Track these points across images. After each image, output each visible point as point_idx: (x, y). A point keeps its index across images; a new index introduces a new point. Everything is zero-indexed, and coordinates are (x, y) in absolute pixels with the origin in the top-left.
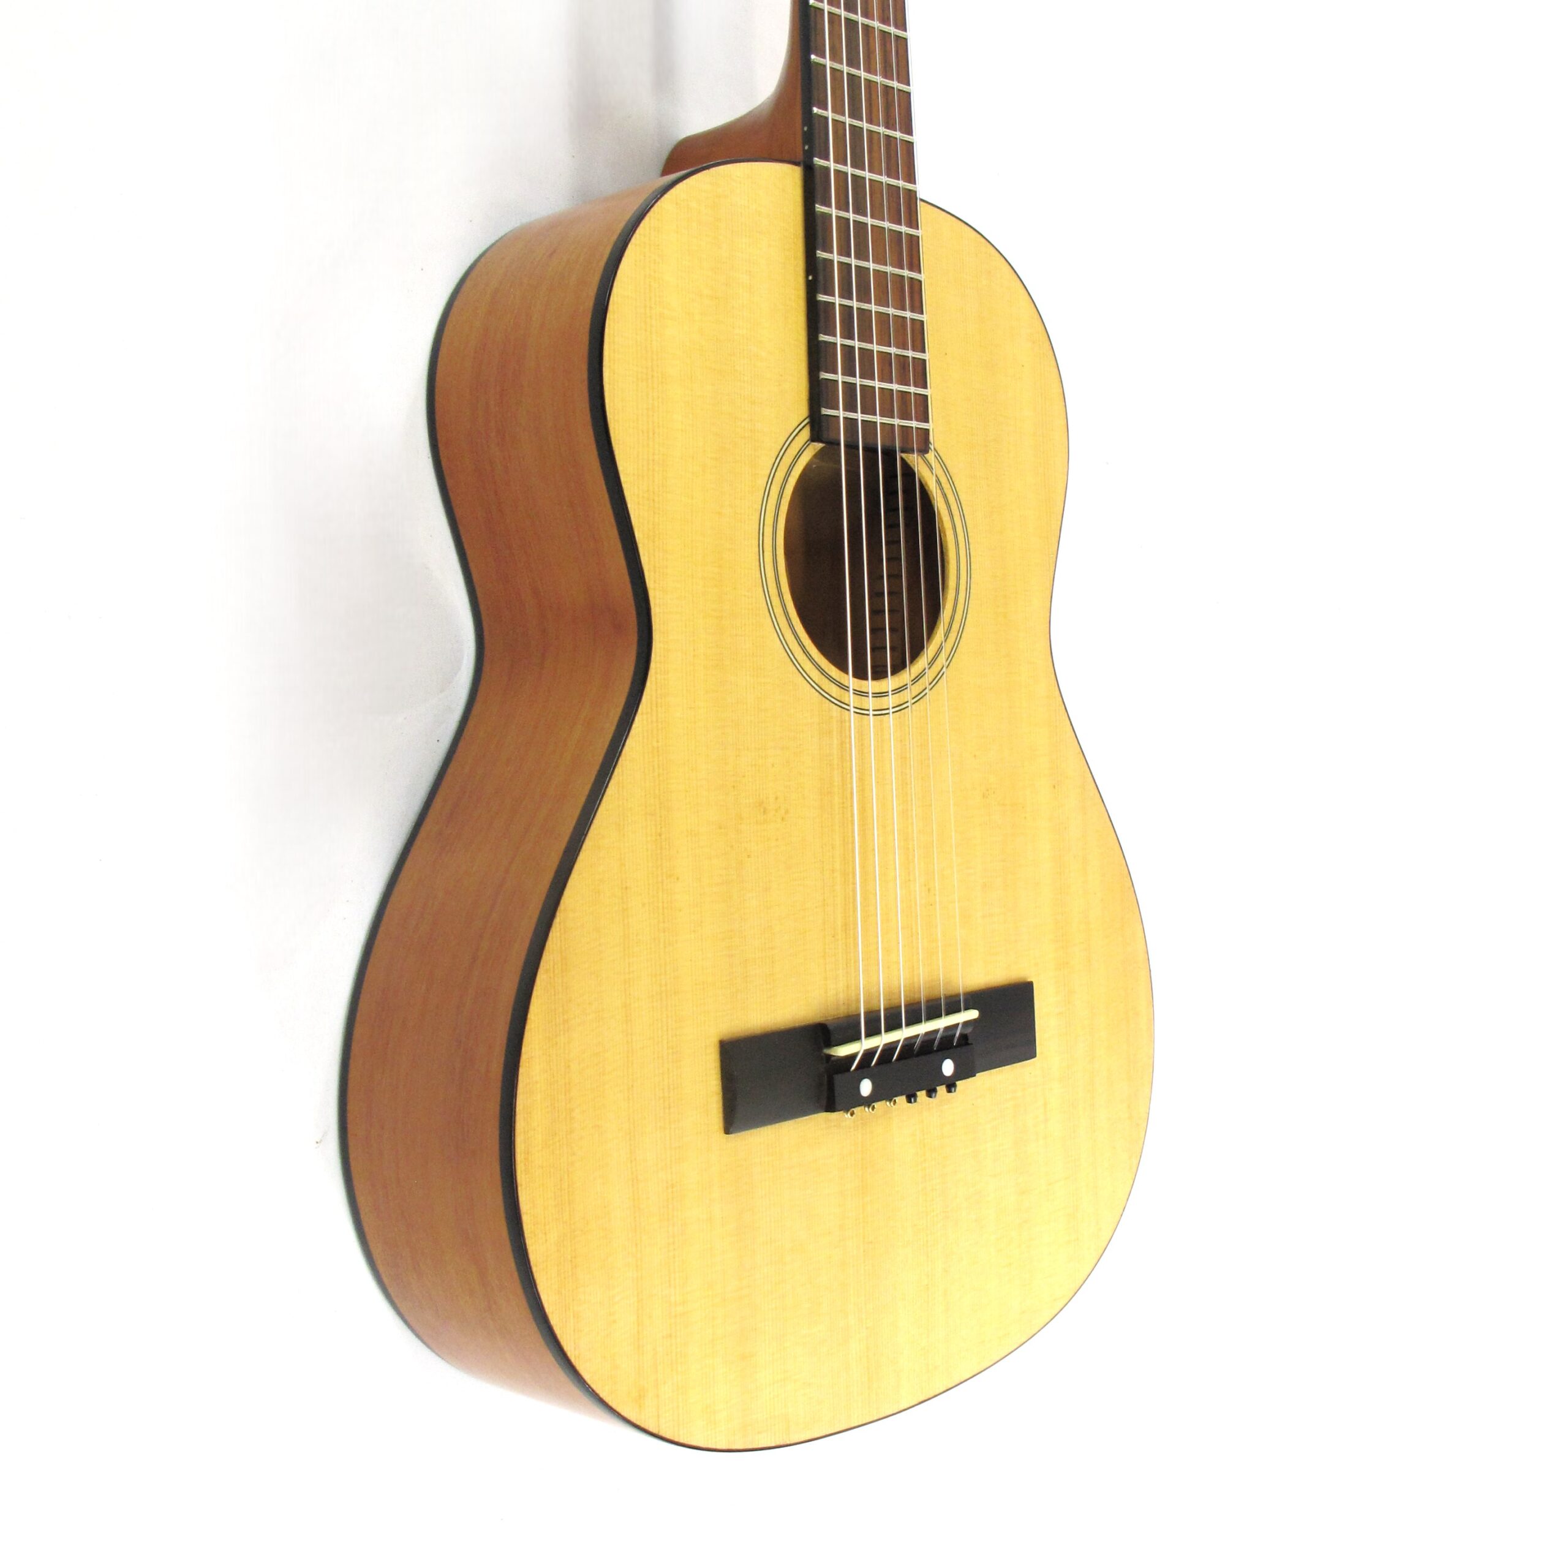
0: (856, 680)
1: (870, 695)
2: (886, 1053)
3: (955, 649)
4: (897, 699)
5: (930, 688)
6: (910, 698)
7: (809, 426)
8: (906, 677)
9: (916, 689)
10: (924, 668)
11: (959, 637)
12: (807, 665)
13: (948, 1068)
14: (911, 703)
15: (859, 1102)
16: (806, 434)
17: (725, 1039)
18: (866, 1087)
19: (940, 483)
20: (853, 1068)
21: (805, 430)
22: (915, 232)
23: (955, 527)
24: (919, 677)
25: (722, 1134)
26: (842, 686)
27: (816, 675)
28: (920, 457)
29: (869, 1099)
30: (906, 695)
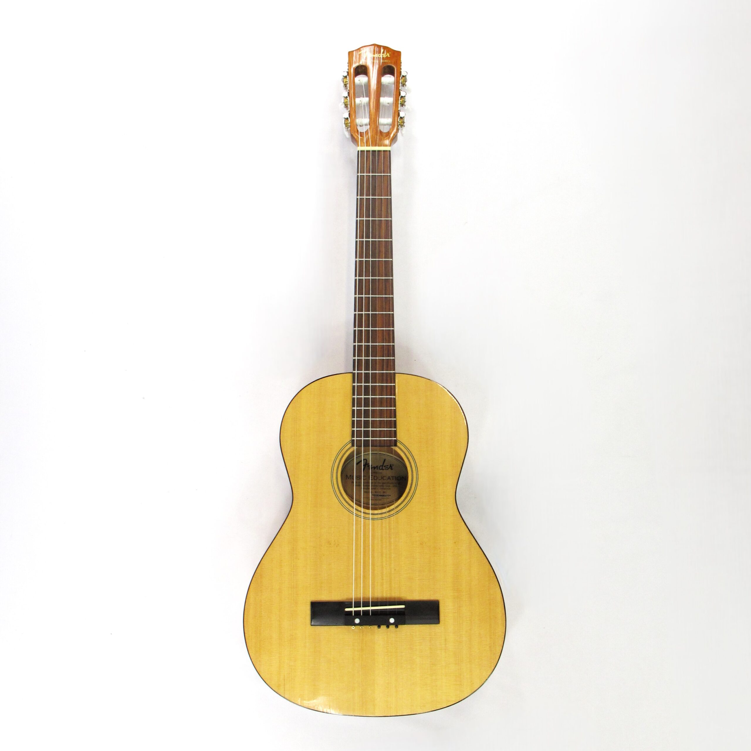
0: (363, 509)
1: (370, 514)
2: (366, 613)
3: (410, 501)
4: (384, 515)
5: (398, 512)
6: (389, 515)
7: (351, 443)
8: (388, 509)
9: (392, 512)
10: (395, 507)
11: (412, 498)
12: (348, 506)
13: (392, 620)
14: (389, 516)
15: (355, 625)
16: (350, 445)
17: (313, 601)
18: (357, 621)
19: (405, 454)
20: (353, 615)
21: (350, 444)
22: (392, 384)
23: (411, 466)
24: (393, 509)
25: (310, 625)
26: (361, 512)
27: (351, 509)
28: (397, 447)
29: (359, 624)
30: (388, 514)
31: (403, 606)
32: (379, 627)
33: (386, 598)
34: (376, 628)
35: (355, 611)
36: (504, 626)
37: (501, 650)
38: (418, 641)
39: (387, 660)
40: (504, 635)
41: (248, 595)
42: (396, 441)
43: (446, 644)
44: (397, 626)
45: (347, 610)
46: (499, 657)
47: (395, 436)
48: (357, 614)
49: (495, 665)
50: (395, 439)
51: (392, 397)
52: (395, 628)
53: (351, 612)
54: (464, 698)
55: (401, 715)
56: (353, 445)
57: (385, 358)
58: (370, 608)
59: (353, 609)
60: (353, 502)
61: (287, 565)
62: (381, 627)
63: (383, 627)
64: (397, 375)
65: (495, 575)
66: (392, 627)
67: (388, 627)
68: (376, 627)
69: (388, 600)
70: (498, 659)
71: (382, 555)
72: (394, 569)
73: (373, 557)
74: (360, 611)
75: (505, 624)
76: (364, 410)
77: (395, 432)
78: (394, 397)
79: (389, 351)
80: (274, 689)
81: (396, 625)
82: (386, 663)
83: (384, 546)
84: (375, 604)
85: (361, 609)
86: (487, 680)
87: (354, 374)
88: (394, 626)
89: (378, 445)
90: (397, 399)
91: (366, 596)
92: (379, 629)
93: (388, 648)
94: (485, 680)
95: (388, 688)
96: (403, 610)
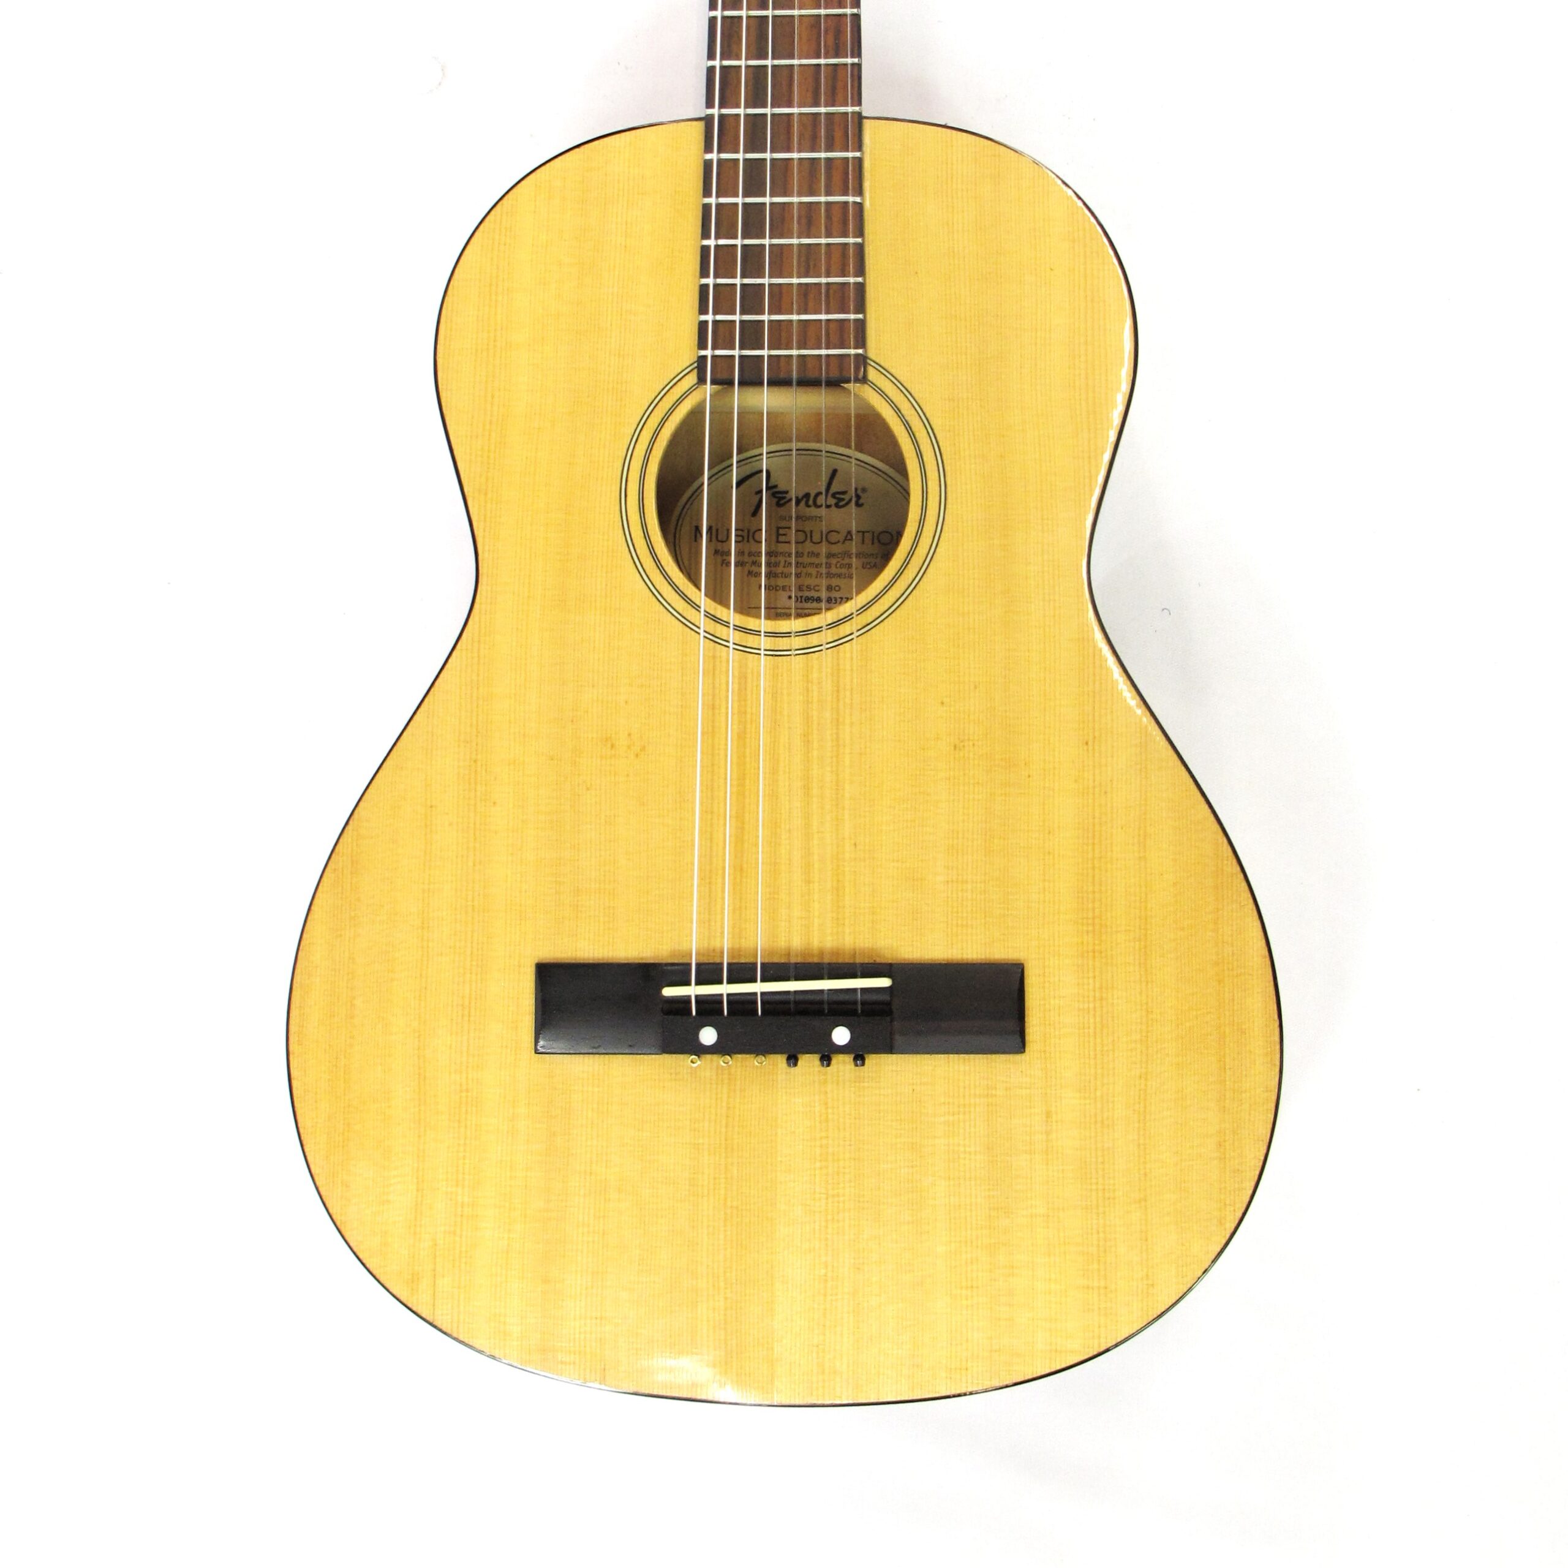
1: (762, 634)
2: (742, 1005)
3: (913, 586)
4: (814, 639)
5: (867, 628)
6: (836, 638)
7: (696, 370)
8: (830, 616)
9: (845, 629)
10: (859, 606)
11: (923, 571)
12: (680, 605)
13: (841, 1035)
14: (837, 643)
15: (701, 1050)
16: (692, 379)
17: (544, 961)
18: (708, 1036)
19: (897, 410)
20: (694, 1013)
21: (690, 375)
22: (850, 155)
23: (920, 455)
24: (849, 618)
25: (533, 1051)
26: (726, 624)
27: (690, 613)
28: (866, 386)
29: (717, 1049)
30: (829, 635)
31: (885, 982)
32: (793, 1060)
33: (821, 953)
34: (780, 1065)
35: (700, 999)
36: (1275, 1065)
37: (1262, 1158)
38: (942, 1119)
39: (823, 1191)
40: (1274, 1098)
41: (305, 936)
42: (862, 361)
43: (1048, 1133)
44: (860, 1059)
45: (668, 992)
46: (1253, 1184)
47: (861, 342)
48: (709, 1008)
49: (1239, 1214)
50: (860, 351)
51: (851, 199)
52: (852, 1066)
53: (686, 1000)
54: (1119, 1340)
55: (872, 1401)
56: (701, 380)
57: (822, 61)
58: (758, 987)
59: (693, 991)
60: (697, 586)
61: (451, 824)
62: (799, 1063)
63: (809, 1062)
64: (867, 125)
65: (1238, 869)
66: (843, 1064)
67: (826, 1060)
68: (780, 1060)
69: (826, 960)
70: (1250, 1192)
71: (807, 789)
72: (853, 842)
73: (773, 796)
74: (716, 1000)
75: (1278, 1056)
76: (744, 246)
77: (861, 327)
78: (858, 199)
79: (839, 33)
80: (394, 1293)
81: (858, 1052)
82: (820, 1199)
83: (815, 753)
84: (774, 972)
85: (724, 989)
86: (1205, 1271)
87: (708, 120)
88: (848, 1059)
89: (795, 375)
90: (867, 204)
91: (746, 944)
92: (793, 1070)
93: (824, 1142)
94: (1200, 1273)
95: (825, 1295)
96: (886, 997)
